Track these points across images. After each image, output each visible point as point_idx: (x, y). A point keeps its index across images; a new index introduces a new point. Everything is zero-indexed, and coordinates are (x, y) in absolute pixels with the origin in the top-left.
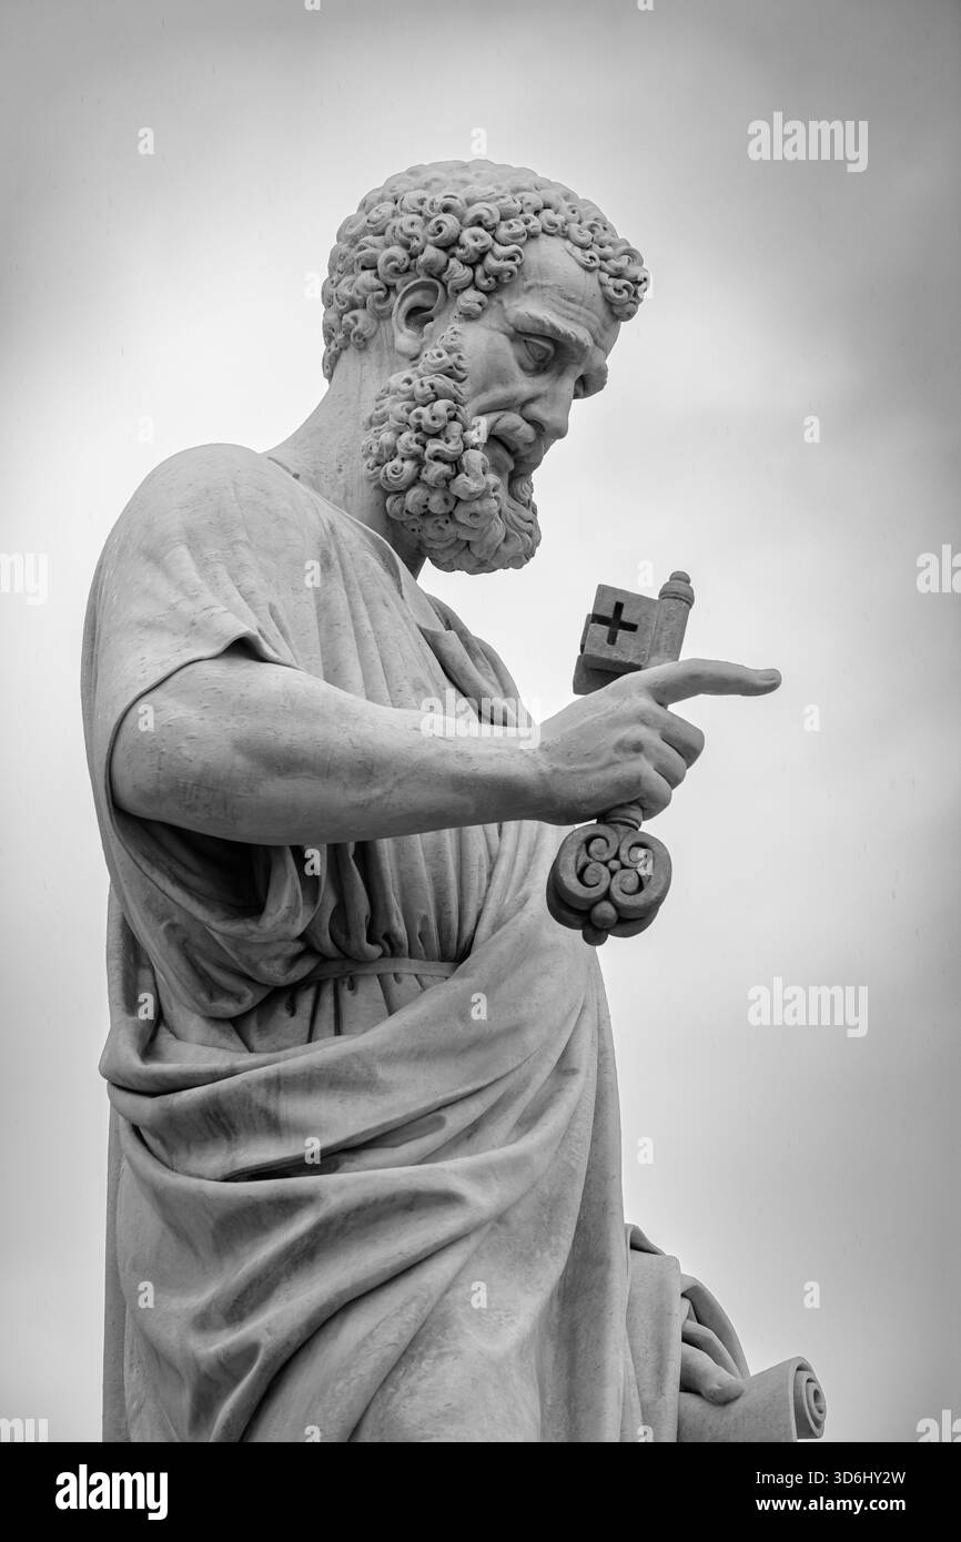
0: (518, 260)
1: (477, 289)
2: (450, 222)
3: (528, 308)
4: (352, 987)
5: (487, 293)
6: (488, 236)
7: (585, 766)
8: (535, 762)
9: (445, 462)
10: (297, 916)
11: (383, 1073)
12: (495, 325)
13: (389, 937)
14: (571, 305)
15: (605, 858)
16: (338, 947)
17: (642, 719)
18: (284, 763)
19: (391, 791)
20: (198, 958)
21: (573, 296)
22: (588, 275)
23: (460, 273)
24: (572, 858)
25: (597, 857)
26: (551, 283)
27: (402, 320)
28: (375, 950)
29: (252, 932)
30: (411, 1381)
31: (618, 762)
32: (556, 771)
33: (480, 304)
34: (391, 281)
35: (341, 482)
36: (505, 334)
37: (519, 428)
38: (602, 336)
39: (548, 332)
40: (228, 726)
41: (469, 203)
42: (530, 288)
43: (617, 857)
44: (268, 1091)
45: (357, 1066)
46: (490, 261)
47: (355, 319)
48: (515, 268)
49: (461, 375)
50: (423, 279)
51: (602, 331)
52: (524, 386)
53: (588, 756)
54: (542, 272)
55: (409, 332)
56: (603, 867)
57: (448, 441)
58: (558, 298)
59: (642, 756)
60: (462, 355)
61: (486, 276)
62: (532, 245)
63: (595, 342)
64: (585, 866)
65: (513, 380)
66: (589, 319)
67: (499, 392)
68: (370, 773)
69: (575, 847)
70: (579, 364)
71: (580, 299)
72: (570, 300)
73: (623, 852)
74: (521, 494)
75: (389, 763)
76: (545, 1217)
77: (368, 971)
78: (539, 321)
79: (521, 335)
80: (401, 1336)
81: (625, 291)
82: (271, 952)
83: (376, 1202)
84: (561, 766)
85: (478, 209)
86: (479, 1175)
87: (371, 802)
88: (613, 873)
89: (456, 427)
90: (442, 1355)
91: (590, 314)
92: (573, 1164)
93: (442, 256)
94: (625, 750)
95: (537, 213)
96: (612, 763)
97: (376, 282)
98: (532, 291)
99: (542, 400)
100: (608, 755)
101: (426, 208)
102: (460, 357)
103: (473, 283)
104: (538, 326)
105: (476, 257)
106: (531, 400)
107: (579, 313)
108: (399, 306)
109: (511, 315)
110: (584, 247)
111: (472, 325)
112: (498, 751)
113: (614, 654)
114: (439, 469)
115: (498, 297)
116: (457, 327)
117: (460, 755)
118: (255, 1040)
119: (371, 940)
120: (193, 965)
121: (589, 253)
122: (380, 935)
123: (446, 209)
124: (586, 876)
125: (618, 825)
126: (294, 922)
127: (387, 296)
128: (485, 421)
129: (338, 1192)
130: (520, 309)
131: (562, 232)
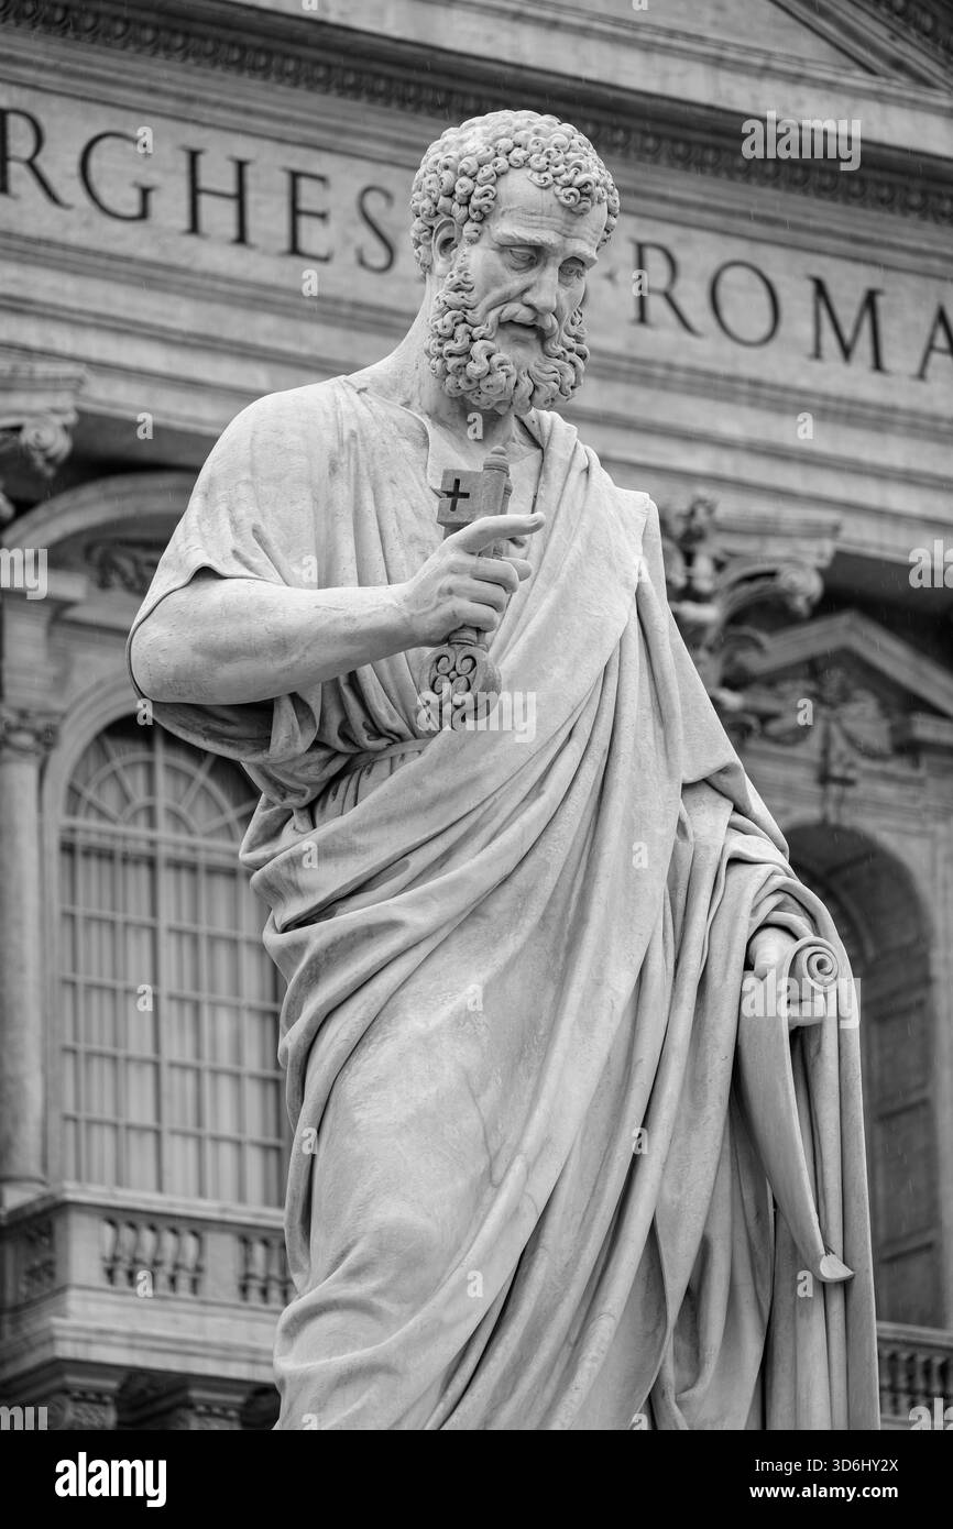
0: (491, 196)
1: (473, 221)
2: (447, 176)
3: (504, 228)
4: (369, 772)
5: (480, 222)
6: (470, 182)
8: (399, 611)
9: (459, 356)
10: (296, 741)
11: (360, 840)
12: (487, 244)
13: (392, 732)
14: (534, 218)
15: (447, 671)
17: (452, 570)
18: (227, 654)
19: (304, 656)
20: (271, 772)
22: (544, 192)
23: (460, 212)
25: (442, 672)
26: (515, 206)
27: (438, 252)
28: (382, 743)
29: (268, 759)
31: (441, 603)
32: (412, 615)
33: (477, 231)
34: (430, 223)
35: (417, 377)
36: (493, 249)
37: (516, 314)
38: (569, 230)
40: (187, 636)
41: (461, 158)
42: (503, 213)
43: (454, 669)
45: (339, 841)
46: (475, 202)
47: (419, 253)
48: (491, 203)
49: (468, 286)
50: (446, 219)
51: (568, 226)
52: (515, 282)
53: (427, 602)
54: (510, 200)
55: (441, 259)
56: (445, 678)
57: (457, 342)
58: (521, 215)
59: (454, 596)
60: (469, 272)
61: (475, 211)
62: (503, 180)
63: (565, 236)
64: (436, 679)
65: (505, 282)
66: (552, 223)
67: (496, 293)
68: (285, 646)
69: (428, 668)
70: (553, 255)
71: (540, 211)
72: (532, 214)
73: (458, 665)
74: (551, 350)
75: (296, 637)
76: (519, 906)
77: (384, 757)
78: (509, 236)
79: (504, 247)
80: (351, 1033)
81: (572, 197)
82: (298, 764)
83: (342, 938)
84: (414, 611)
85: (462, 165)
86: (420, 903)
87: (292, 665)
88: (452, 681)
89: (462, 328)
90: (384, 1040)
91: (551, 219)
92: (548, 859)
93: (448, 200)
94: (444, 595)
95: (508, 153)
96: (438, 605)
97: (421, 226)
98: (506, 215)
99: (534, 288)
100: (436, 600)
101: (437, 168)
102: (466, 274)
103: (469, 218)
104: (510, 240)
105: (466, 199)
106: (526, 290)
107: (542, 222)
108: (435, 243)
109: (494, 235)
110: (540, 172)
111: (475, 246)
112: (374, 609)
113: (455, 518)
114: (452, 362)
115: (486, 223)
116: (466, 250)
117: (347, 619)
118: (318, 821)
119: (379, 738)
121: (543, 175)
122: (383, 731)
123: (447, 167)
124: (436, 687)
125: (456, 646)
126: (295, 746)
127: (431, 235)
128: (493, 315)
129: (319, 935)
130: (499, 231)
131: (525, 164)
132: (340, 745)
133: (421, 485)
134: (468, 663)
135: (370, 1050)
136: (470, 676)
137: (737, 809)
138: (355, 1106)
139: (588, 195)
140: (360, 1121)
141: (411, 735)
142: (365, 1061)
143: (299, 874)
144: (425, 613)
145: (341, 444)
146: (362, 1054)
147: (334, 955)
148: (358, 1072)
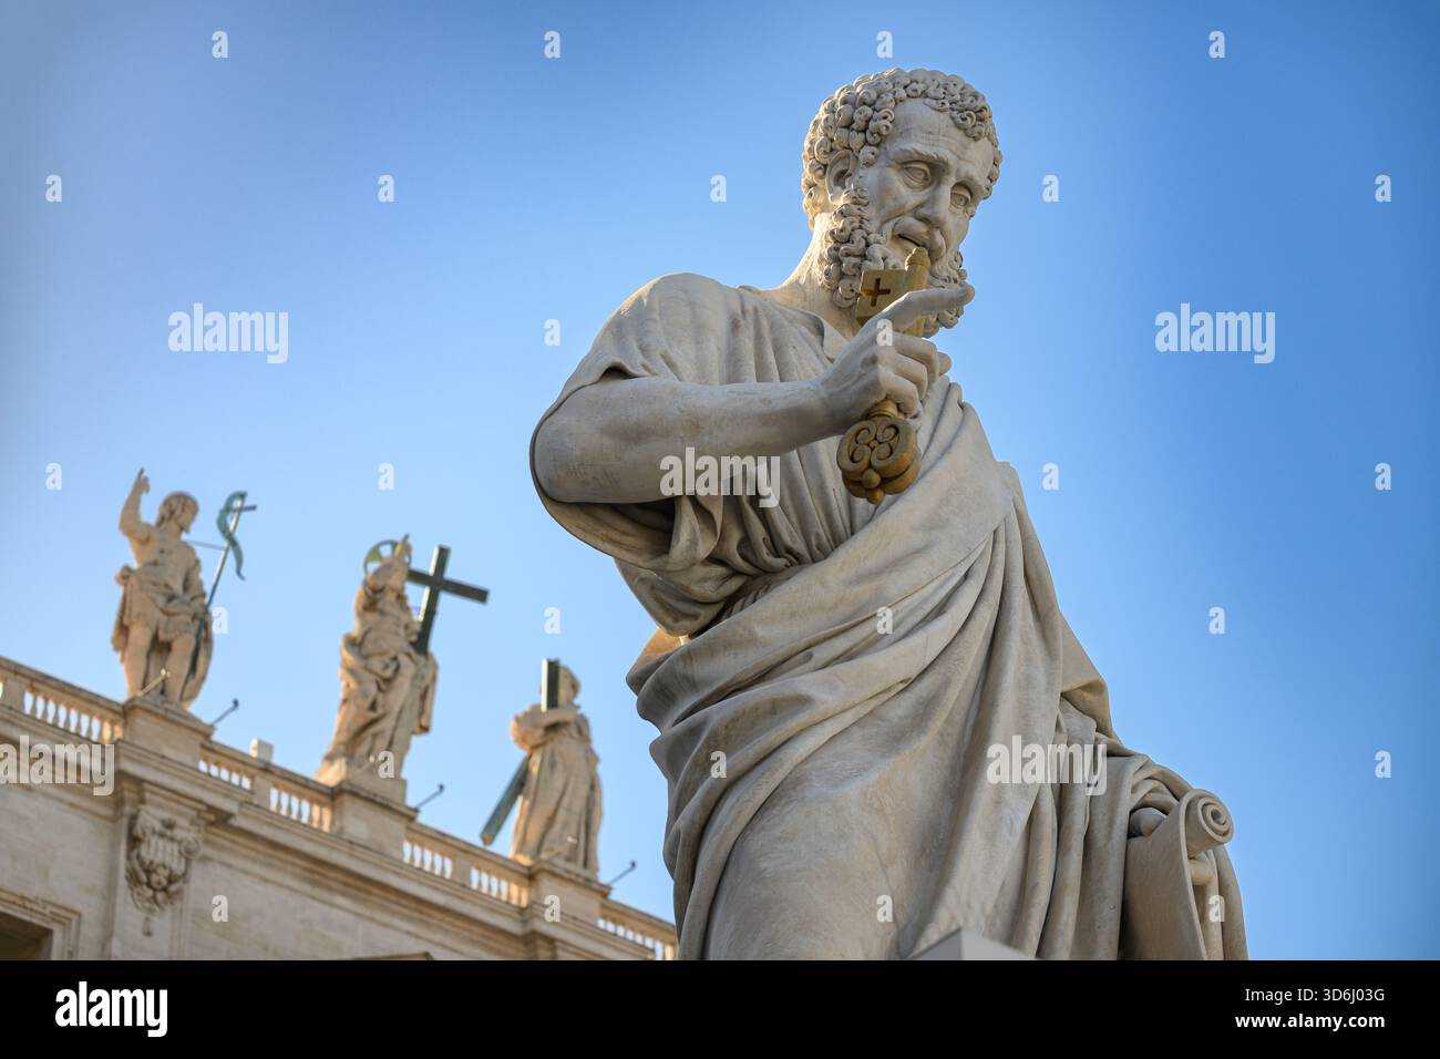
0: (890, 118)
1: (870, 145)
2: (846, 109)
3: (901, 146)
4: (766, 590)
5: (877, 145)
6: (869, 111)
7: (844, 385)
9: (856, 256)
10: (696, 544)
12: (883, 164)
13: (789, 551)
14: (931, 136)
15: (867, 441)
16: (756, 567)
20: (664, 597)
21: (930, 129)
22: (941, 114)
23: (858, 139)
24: (846, 447)
25: (862, 442)
26: (913, 126)
27: (832, 182)
28: (781, 562)
29: (667, 563)
30: (762, 823)
31: (864, 375)
32: (831, 395)
33: (873, 154)
34: (824, 161)
36: (890, 167)
37: (910, 227)
39: (916, 156)
42: (902, 133)
43: (876, 439)
44: (686, 664)
45: (739, 630)
46: (872, 124)
48: (889, 124)
49: (865, 201)
50: (842, 152)
51: (962, 149)
52: (911, 197)
53: (849, 377)
54: (910, 122)
55: (838, 188)
56: (866, 447)
57: (853, 244)
58: (919, 133)
59: (878, 365)
60: (864, 189)
61: (872, 134)
62: (901, 107)
63: (960, 158)
64: (855, 450)
65: (903, 195)
66: (950, 143)
67: (891, 205)
68: (697, 427)
69: (848, 440)
70: (948, 173)
71: (937, 131)
72: (930, 133)
73: (879, 434)
78: (907, 151)
79: (902, 164)
81: (969, 119)
82: (696, 576)
83: (744, 713)
86: (826, 682)
88: (872, 449)
89: (859, 232)
90: (788, 803)
91: (948, 139)
92: (949, 674)
93: (845, 132)
94: (868, 365)
95: (906, 87)
96: (861, 376)
97: (815, 166)
98: (904, 135)
99: (928, 204)
100: (858, 371)
102: (862, 191)
103: (866, 142)
104: (908, 155)
105: (863, 124)
106: (921, 206)
107: (937, 140)
108: (830, 176)
109: (891, 155)
110: (937, 99)
111: (872, 168)
115: (882, 145)
116: (862, 173)
119: (778, 555)
120: (662, 604)
121: (941, 101)
122: (783, 552)
123: (844, 103)
124: (855, 456)
125: (876, 418)
126: (696, 550)
127: (825, 172)
128: (888, 228)
129: (718, 713)
130: (897, 149)
131: (925, 95)
132: (738, 561)
133: (818, 355)
134: (892, 431)
135: (774, 812)
136: (891, 442)
137: (1099, 730)
138: (761, 856)
139: (981, 120)
140: (766, 869)
141: (809, 558)
142: (769, 821)
143: (695, 665)
144: (845, 389)
145: (743, 312)
146: (766, 814)
147: (732, 732)
148: (762, 829)
